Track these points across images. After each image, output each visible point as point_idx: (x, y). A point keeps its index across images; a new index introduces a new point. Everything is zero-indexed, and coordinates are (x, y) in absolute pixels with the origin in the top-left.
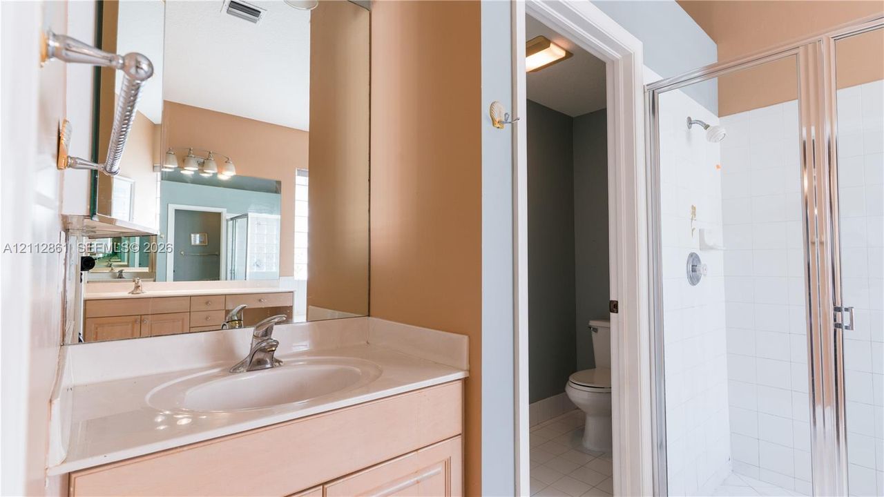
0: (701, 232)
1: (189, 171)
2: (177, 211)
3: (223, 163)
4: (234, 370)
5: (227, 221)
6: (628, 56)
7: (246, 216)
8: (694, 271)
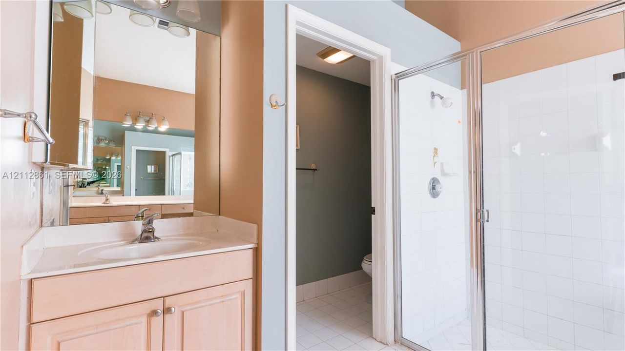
0: (442, 164)
1: (140, 126)
2: (137, 151)
3: (161, 121)
4: (133, 242)
5: (169, 157)
6: (381, 58)
7: (180, 153)
8: (434, 188)
